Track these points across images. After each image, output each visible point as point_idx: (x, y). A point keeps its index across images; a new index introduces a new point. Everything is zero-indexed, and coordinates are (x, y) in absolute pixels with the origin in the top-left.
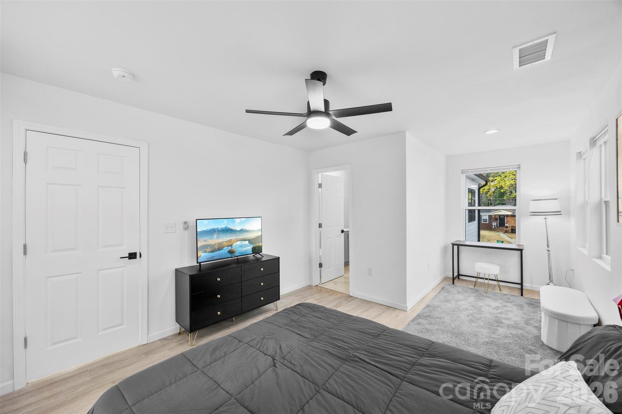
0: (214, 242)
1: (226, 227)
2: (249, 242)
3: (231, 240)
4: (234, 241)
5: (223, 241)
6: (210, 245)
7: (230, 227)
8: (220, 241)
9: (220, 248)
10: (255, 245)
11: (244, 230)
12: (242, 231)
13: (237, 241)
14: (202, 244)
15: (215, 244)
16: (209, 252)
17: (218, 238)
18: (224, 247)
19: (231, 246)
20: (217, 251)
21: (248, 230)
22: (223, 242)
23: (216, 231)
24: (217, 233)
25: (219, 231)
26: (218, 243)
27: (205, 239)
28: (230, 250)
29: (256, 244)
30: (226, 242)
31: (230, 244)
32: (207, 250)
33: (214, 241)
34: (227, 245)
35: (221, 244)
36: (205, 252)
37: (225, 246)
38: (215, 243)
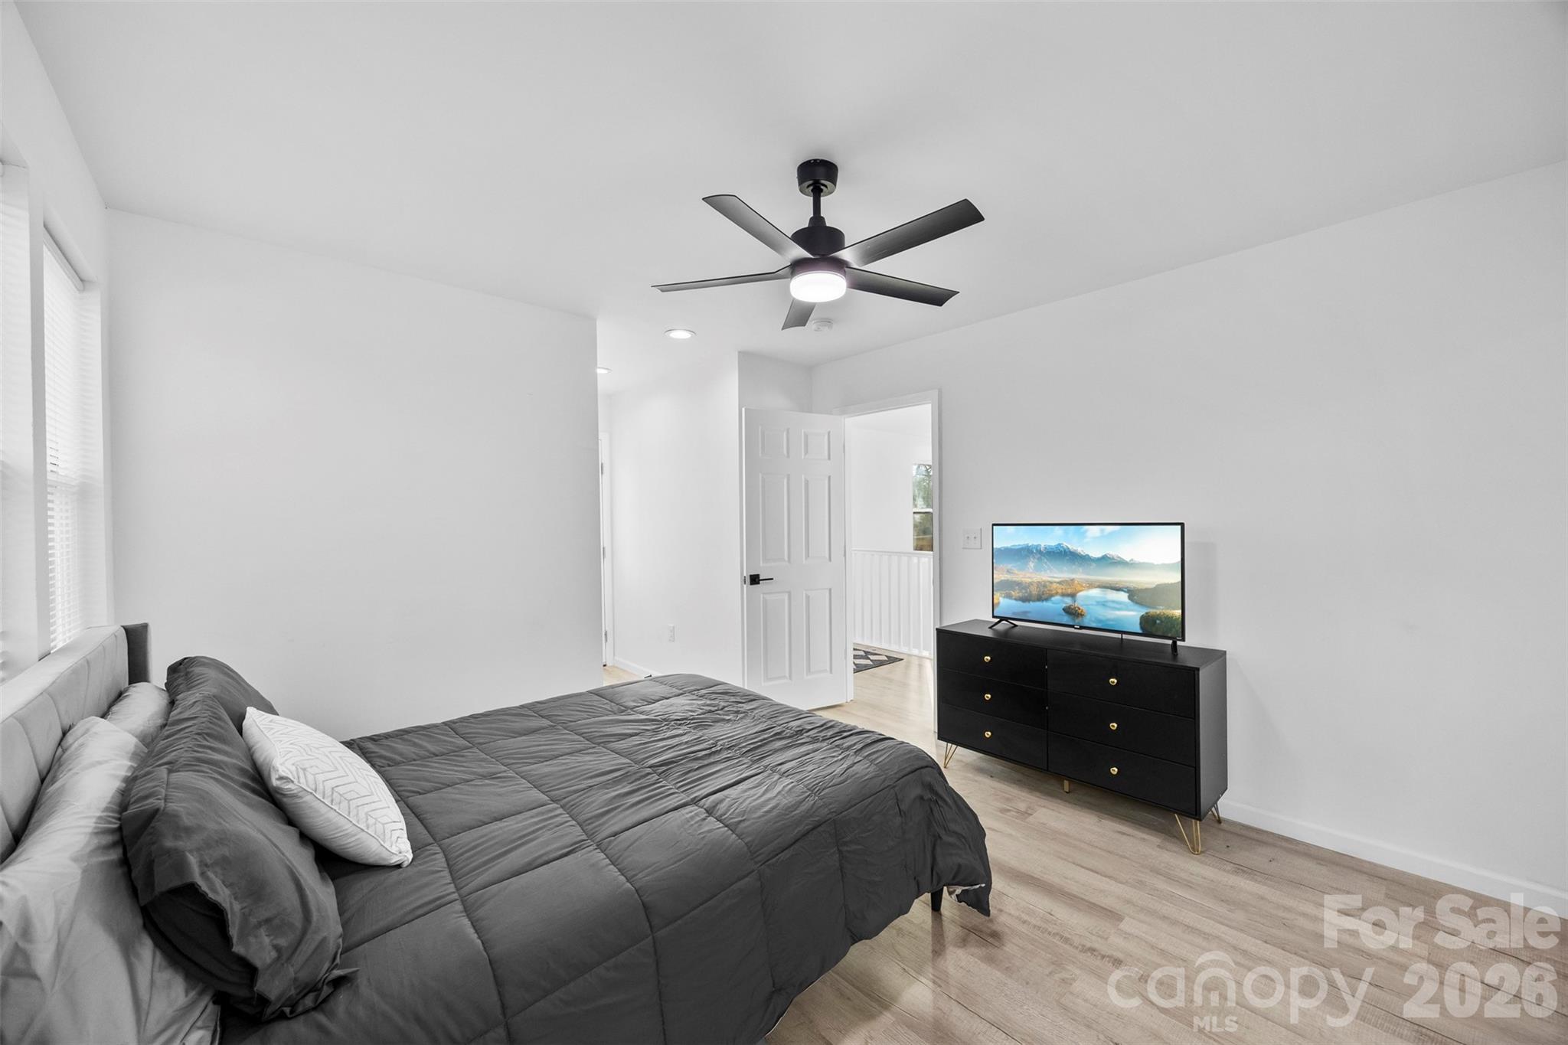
0: (1029, 578)
1: (1059, 544)
2: (1130, 598)
3: (1073, 580)
4: (1082, 586)
5: (1050, 579)
6: (1019, 584)
7: (1069, 546)
8: (1044, 579)
9: (1043, 596)
10: (1152, 611)
11: (1113, 559)
12: (1106, 561)
13: (1091, 585)
14: (1003, 578)
15: (1031, 584)
16: (1016, 599)
17: (1037, 569)
18: (1052, 596)
19: (1073, 596)
20: (1034, 601)
21: (1128, 560)
22: (1051, 583)
23: (1033, 552)
24: (1036, 557)
25: (1040, 552)
26: (1039, 582)
27: (1010, 566)
28: (1069, 607)
29: (1154, 608)
30: (1060, 583)
31: (1069, 591)
32: (1013, 593)
33: (1028, 575)
34: (1060, 591)
35: (1045, 586)
36: (1009, 596)
37: (1057, 593)
38: (1030, 580)
